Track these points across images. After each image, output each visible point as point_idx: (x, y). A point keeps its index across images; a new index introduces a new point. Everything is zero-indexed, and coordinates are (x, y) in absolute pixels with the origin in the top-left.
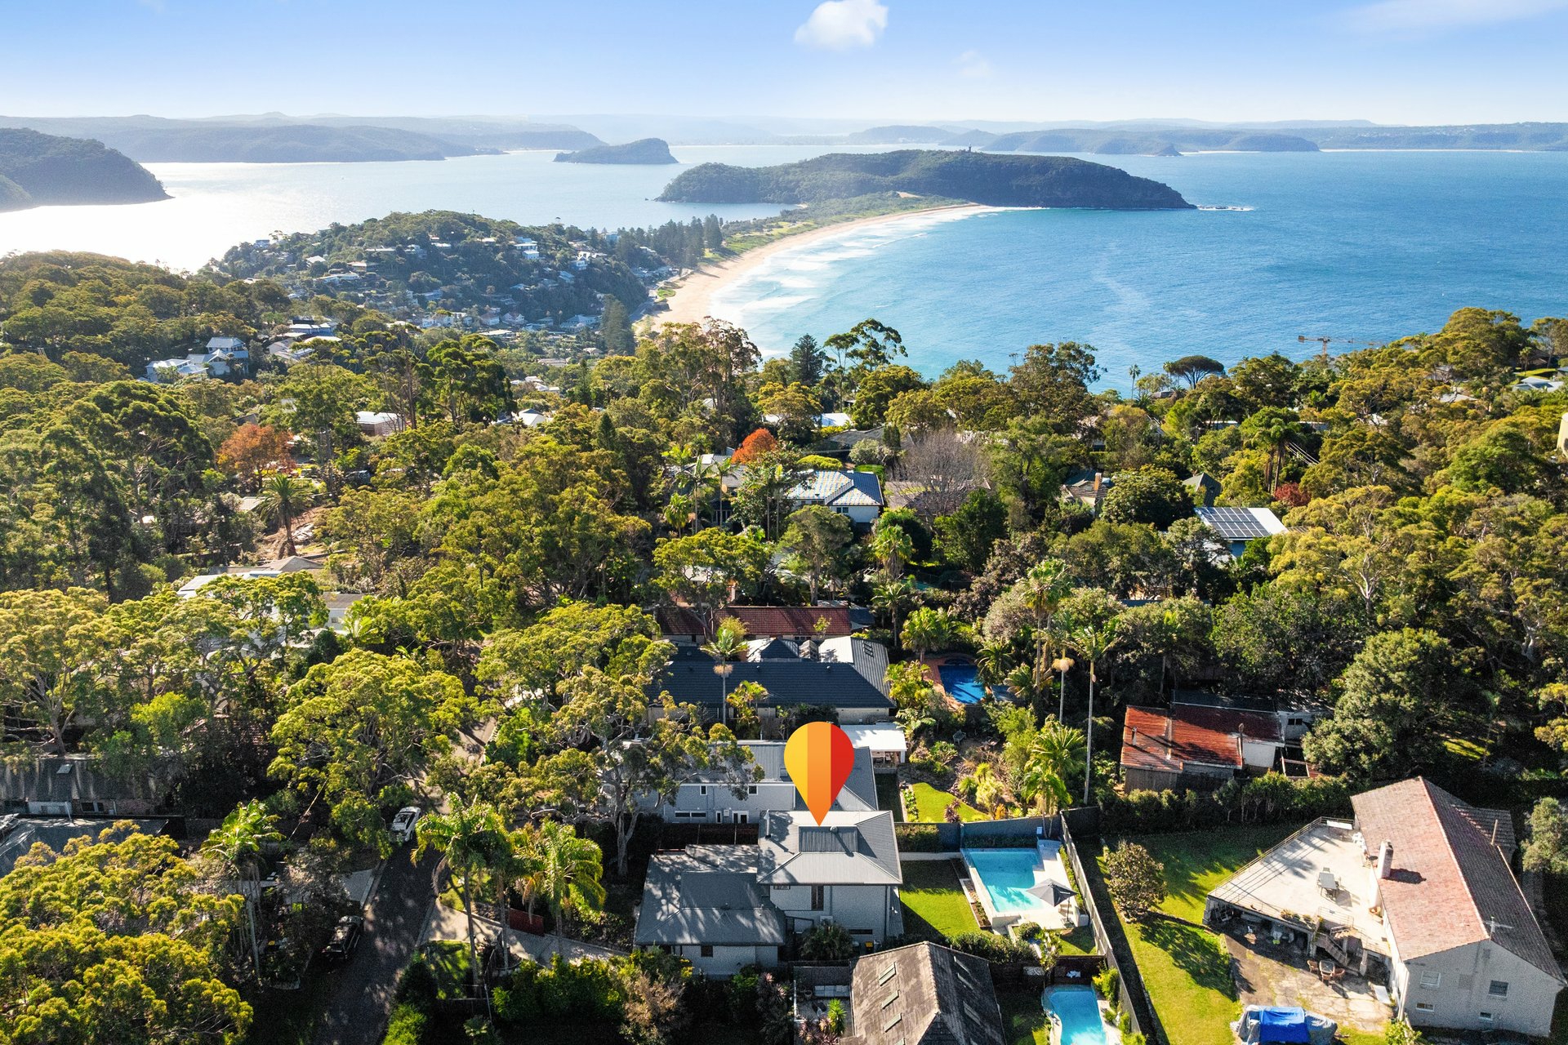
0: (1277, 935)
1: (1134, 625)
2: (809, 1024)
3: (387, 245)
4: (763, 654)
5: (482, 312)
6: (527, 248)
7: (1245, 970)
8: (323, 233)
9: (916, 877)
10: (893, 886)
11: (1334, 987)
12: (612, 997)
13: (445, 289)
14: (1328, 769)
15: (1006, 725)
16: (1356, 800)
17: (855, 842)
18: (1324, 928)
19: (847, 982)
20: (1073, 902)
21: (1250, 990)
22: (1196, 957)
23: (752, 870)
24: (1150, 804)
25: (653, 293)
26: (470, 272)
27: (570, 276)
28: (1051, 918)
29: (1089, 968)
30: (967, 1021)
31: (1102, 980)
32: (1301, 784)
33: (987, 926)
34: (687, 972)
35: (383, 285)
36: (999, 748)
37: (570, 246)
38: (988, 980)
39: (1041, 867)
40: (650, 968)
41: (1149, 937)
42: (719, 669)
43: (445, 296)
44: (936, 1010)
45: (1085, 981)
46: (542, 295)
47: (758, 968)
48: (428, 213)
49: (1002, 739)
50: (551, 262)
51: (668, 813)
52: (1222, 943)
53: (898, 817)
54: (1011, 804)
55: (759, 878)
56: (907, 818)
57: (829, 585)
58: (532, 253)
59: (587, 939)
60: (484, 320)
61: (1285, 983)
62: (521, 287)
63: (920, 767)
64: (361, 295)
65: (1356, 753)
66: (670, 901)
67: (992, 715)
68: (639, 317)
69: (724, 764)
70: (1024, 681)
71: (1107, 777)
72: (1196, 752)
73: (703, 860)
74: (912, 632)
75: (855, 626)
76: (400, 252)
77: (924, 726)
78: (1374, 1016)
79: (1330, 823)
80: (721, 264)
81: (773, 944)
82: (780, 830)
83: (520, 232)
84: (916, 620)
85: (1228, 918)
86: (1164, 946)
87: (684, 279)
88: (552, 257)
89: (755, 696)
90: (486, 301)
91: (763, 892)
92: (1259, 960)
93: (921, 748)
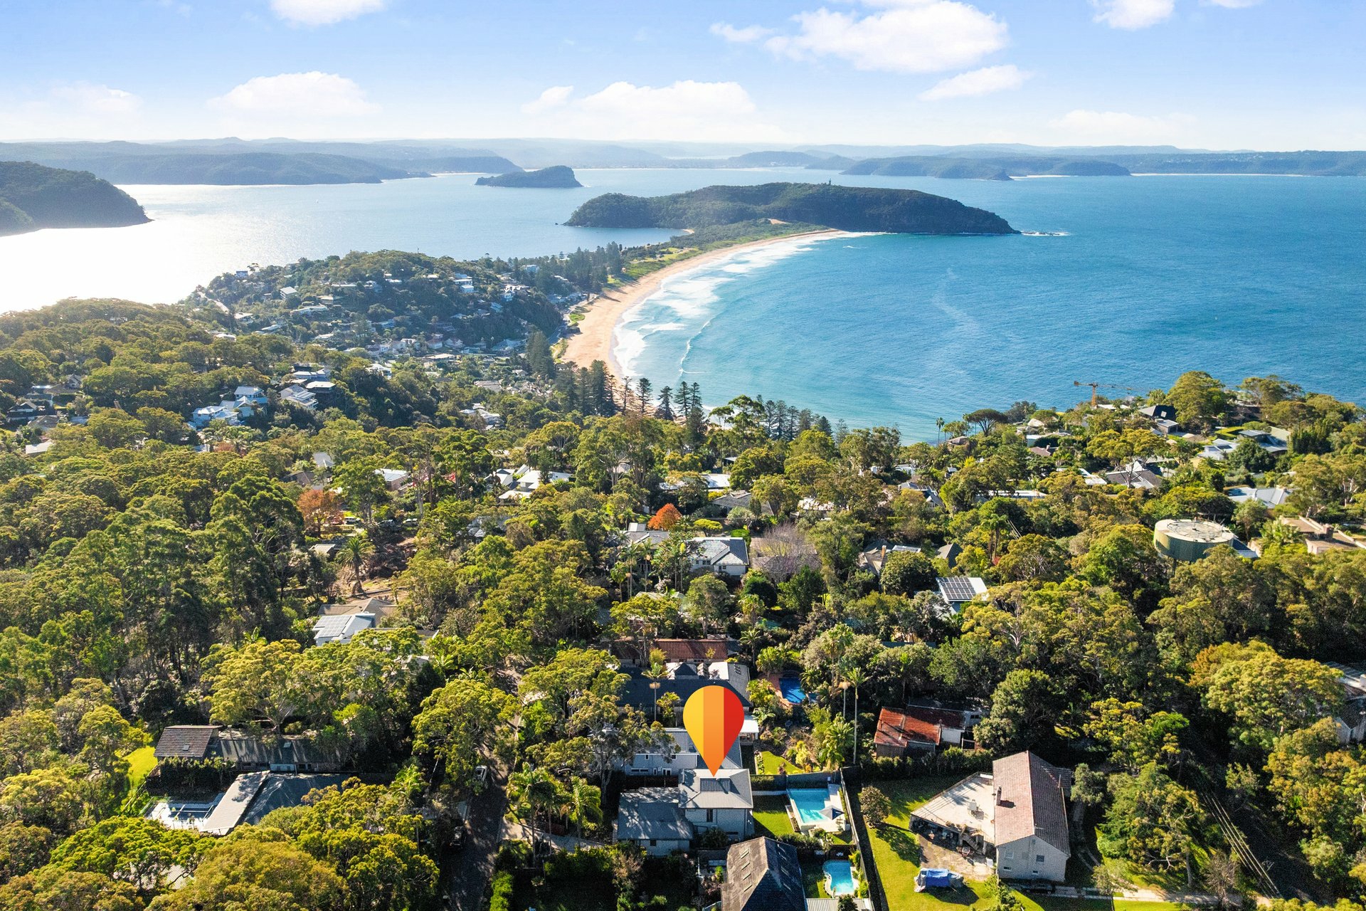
0: (945, 834)
1: (887, 661)
2: (706, 879)
3: (349, 281)
4: (677, 672)
5: (428, 338)
6: (463, 283)
7: (925, 852)
8: (293, 267)
9: (761, 804)
10: (749, 809)
11: (969, 861)
12: (606, 866)
13: (398, 318)
14: (985, 746)
15: (814, 718)
16: (995, 763)
17: (729, 786)
18: (967, 830)
19: (724, 858)
20: (843, 817)
21: (926, 862)
22: (903, 846)
23: (675, 801)
24: (887, 765)
25: (567, 317)
26: (418, 304)
27: (500, 306)
28: (831, 826)
29: (847, 851)
30: (782, 874)
31: (852, 857)
32: (969, 754)
33: (798, 831)
34: (644, 853)
35: (347, 315)
36: (810, 731)
37: (498, 279)
38: (795, 856)
39: (828, 799)
40: (626, 851)
41: (880, 835)
42: (653, 686)
43: (398, 324)
44: (767, 868)
45: (845, 858)
46: (477, 323)
47: (680, 852)
48: (381, 254)
49: (812, 726)
50: (484, 295)
51: (628, 770)
52: (917, 838)
53: (753, 772)
54: (815, 764)
55: (680, 805)
56: (758, 772)
57: (714, 623)
58: (468, 287)
59: (588, 838)
60: (430, 345)
61: (945, 858)
62: (460, 317)
63: (766, 742)
64: (329, 324)
65: (999, 737)
66: (633, 817)
67: (807, 712)
68: (555, 341)
69: (659, 744)
70: (825, 692)
71: (869, 748)
72: (916, 735)
73: (649, 795)
74: (764, 662)
75: (731, 652)
76: (360, 287)
77: (768, 718)
78: (985, 873)
79: (982, 776)
80: (621, 288)
81: (687, 839)
82: (689, 781)
83: (457, 269)
84: (765, 655)
85: (922, 826)
86: (887, 840)
87: (591, 303)
88: (485, 290)
89: (673, 701)
90: (433, 330)
91: (681, 812)
92: (934, 847)
93: (767, 732)
